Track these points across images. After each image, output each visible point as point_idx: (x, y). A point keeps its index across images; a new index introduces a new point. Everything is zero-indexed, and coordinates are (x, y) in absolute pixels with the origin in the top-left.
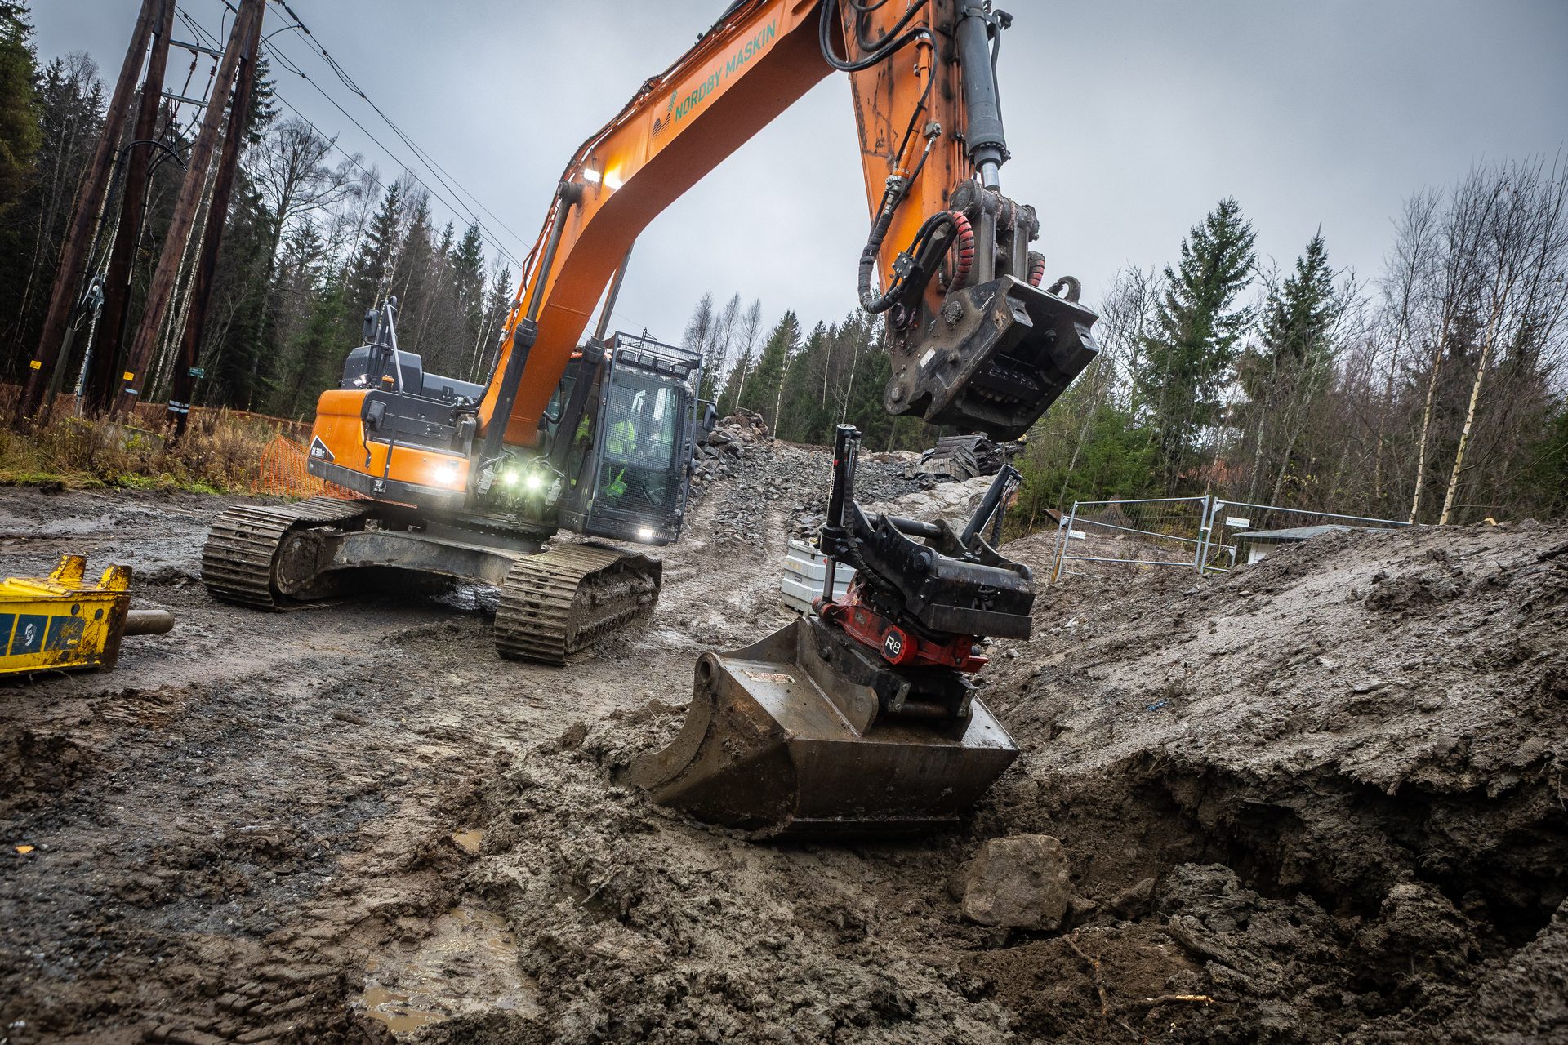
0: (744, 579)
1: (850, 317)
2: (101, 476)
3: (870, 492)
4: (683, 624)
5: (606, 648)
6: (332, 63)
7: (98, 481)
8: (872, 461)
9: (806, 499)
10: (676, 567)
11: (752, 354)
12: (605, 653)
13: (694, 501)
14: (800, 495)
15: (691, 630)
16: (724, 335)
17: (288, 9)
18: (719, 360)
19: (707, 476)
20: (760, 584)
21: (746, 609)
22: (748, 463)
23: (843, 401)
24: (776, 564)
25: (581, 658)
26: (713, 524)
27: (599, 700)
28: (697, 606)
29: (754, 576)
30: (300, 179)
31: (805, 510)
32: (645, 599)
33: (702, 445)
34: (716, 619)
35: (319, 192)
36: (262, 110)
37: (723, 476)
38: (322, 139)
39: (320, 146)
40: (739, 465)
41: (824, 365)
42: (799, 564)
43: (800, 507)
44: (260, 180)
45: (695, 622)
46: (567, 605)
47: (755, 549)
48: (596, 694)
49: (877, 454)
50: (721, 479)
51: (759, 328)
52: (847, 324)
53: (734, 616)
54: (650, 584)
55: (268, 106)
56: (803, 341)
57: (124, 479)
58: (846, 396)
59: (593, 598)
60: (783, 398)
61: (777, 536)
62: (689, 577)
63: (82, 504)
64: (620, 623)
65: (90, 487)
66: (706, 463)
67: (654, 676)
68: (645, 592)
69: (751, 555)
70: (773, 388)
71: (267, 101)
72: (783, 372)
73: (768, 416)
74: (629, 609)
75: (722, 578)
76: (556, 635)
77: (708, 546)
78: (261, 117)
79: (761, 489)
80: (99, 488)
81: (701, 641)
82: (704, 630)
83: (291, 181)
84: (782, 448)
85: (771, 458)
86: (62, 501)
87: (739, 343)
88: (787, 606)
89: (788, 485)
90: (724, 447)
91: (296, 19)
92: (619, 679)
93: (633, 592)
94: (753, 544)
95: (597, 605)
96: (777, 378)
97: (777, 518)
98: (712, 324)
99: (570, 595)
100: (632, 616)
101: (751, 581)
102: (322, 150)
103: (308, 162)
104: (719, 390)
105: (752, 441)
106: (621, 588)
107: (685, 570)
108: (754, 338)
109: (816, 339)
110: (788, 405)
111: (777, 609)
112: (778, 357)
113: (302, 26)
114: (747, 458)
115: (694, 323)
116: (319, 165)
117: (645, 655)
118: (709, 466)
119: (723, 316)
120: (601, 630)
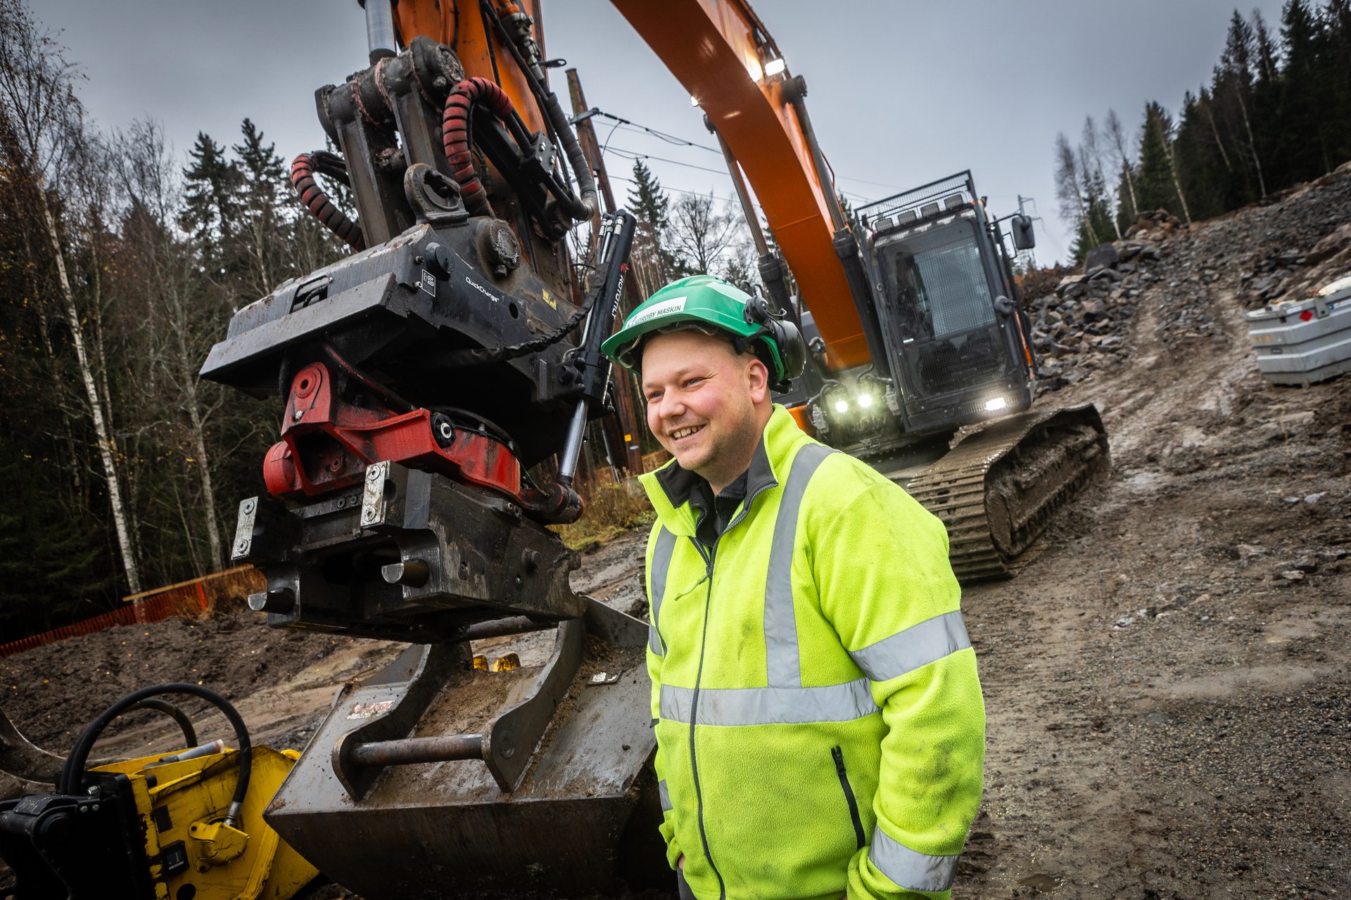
0: (1213, 375)
1: (1216, 70)
2: (622, 525)
3: (1326, 221)
4: (1152, 459)
5: (1061, 529)
6: (655, 134)
7: (621, 529)
8: (1313, 190)
9: (1252, 264)
10: (1129, 396)
11: (1130, 162)
12: (1062, 536)
13: (1129, 322)
14: (1243, 263)
15: (1163, 462)
16: (1092, 160)
17: (607, 115)
18: (1098, 184)
19: (1133, 292)
20: (1234, 373)
21: (1227, 411)
22: (1170, 260)
23: (1249, 152)
24: (1246, 343)
25: (1033, 555)
26: (1159, 334)
27: (1055, 615)
28: (1163, 431)
29: (1224, 367)
30: (703, 235)
31: (1255, 275)
32: (1091, 452)
33: (1113, 266)
34: (1192, 437)
35: (720, 236)
36: (659, 202)
37: (1150, 284)
38: (704, 198)
39: (706, 203)
40: (1161, 266)
41: (1211, 130)
42: (1269, 335)
43: (1248, 275)
44: (679, 251)
45: (1167, 451)
46: (980, 510)
47: (1216, 338)
48: (1053, 605)
49: (1316, 182)
50: (1148, 288)
51: (1124, 134)
52: (1217, 80)
53: (1213, 424)
54: (1090, 434)
55: (660, 197)
56: (1177, 121)
57: (639, 520)
58: (1251, 146)
59: (1017, 484)
60: (1182, 184)
61: (1236, 314)
62: (1147, 400)
63: (614, 552)
64: (1071, 492)
65: (618, 536)
66: (1125, 281)
67: (1126, 547)
68: (1087, 446)
69: (1213, 346)
70: (1168, 179)
71: (659, 194)
72: (1169, 161)
73: (1173, 208)
74: (1075, 473)
75: (1187, 385)
76: (982, 548)
77: (1161, 357)
78: (659, 207)
79: (1195, 278)
80: (624, 534)
81: (1178, 473)
82: (1181, 457)
83: (699, 240)
84: (1201, 228)
85: (1193, 243)
86: (601, 555)
87: (1112, 159)
88: (1277, 386)
89: (1224, 260)
90: (1137, 257)
91: (615, 118)
92: (1080, 570)
93: (1070, 453)
94: (1211, 335)
95: (1027, 489)
96: (1166, 168)
97: (1227, 297)
98: (1077, 157)
99: (980, 497)
100: (1082, 478)
101: (1221, 374)
102: (708, 205)
103: (703, 220)
104: (1114, 210)
105: (1165, 238)
106: (1053, 456)
107: (1141, 395)
108: (1124, 146)
109: (1191, 112)
110: (1190, 188)
111: (1266, 394)
112: (1156, 150)
113: (622, 121)
114: (1167, 256)
115: (1058, 165)
116: (711, 217)
117: (1112, 520)
118: (1129, 282)
119: (1084, 143)
120: (1045, 513)
